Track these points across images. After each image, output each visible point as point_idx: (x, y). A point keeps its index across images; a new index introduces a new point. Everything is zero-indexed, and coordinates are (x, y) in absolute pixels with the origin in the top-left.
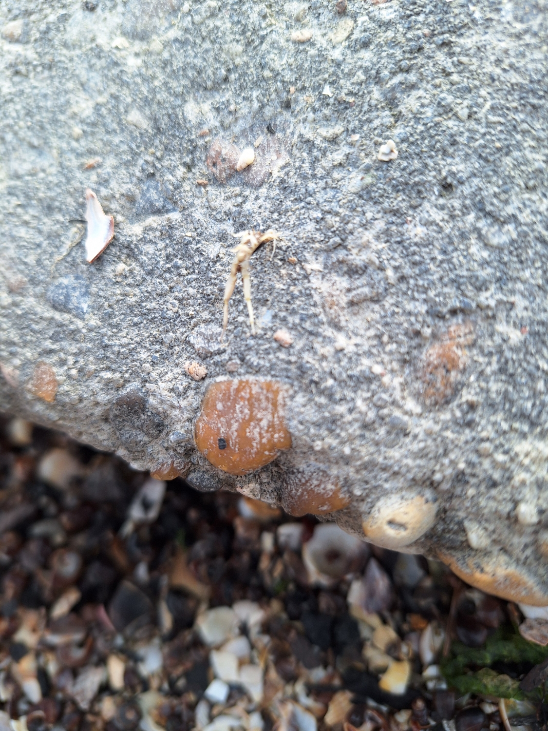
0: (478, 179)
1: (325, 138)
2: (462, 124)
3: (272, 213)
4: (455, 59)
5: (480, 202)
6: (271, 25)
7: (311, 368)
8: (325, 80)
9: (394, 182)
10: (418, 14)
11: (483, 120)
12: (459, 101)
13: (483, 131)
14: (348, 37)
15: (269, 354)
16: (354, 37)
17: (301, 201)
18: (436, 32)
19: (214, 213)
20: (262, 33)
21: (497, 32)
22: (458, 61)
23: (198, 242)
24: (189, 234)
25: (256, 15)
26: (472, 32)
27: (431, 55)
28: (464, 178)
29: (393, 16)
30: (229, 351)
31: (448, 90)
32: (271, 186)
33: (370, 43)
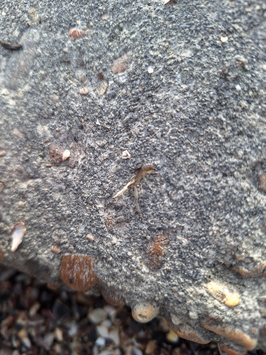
0: (166, 168)
1: (99, 146)
2: (158, 140)
3: (80, 181)
4: (154, 105)
5: (168, 179)
6: (70, 85)
7: (103, 252)
8: (96, 116)
9: (130, 169)
10: (136, 80)
11: (168, 138)
12: (157, 128)
13: (168, 144)
14: (105, 93)
15: (85, 244)
16: (108, 93)
17: (92, 176)
18: (145, 90)
19: (56, 180)
20: (67, 89)
21: (174, 90)
22: (156, 106)
23: (51, 193)
24: (46, 189)
25: (63, 79)
26: (162, 90)
27: (144, 103)
28: (160, 168)
29: (125, 81)
30: (69, 242)
31: (152, 122)
32: (78, 168)
33: (116, 96)
